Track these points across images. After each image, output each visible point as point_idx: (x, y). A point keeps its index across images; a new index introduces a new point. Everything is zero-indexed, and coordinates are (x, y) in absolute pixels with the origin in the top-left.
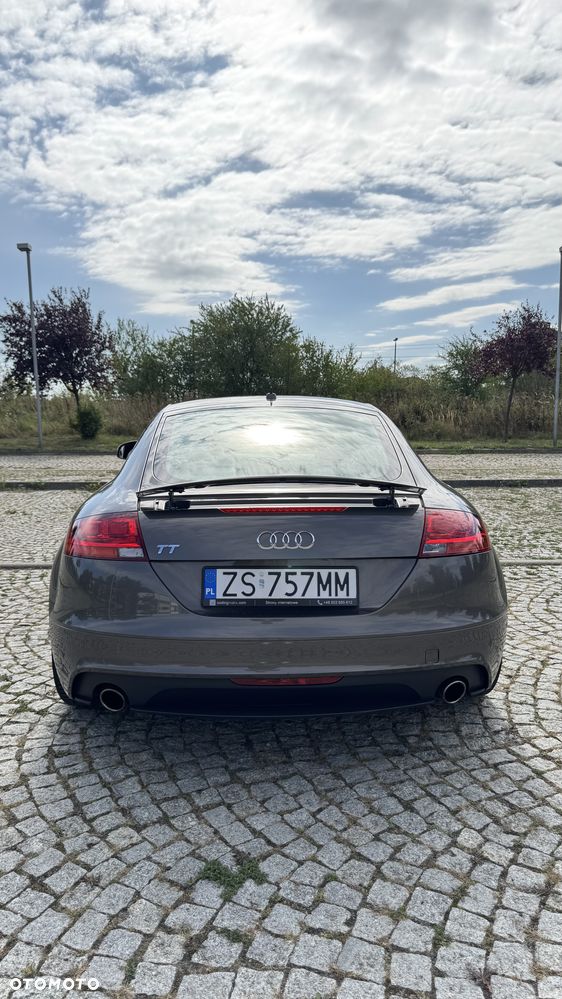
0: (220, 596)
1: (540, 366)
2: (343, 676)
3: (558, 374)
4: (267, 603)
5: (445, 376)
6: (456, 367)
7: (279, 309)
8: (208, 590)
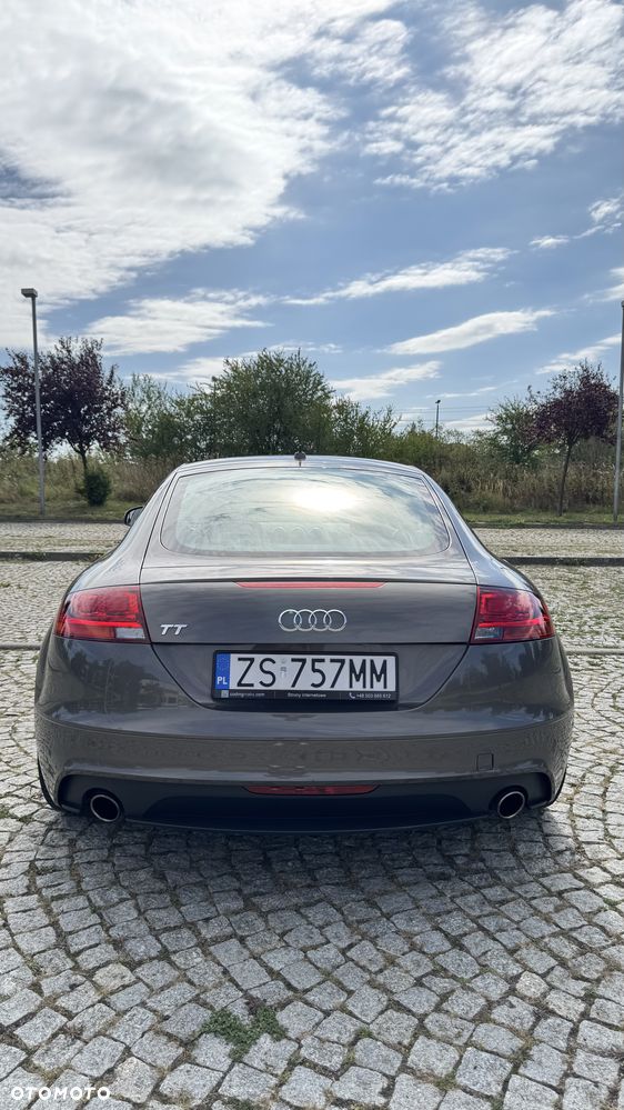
0: (233, 686)
1: (599, 433)
2: (379, 785)
3: (619, 441)
4: (289, 695)
5: (493, 441)
6: (505, 432)
7: (310, 365)
8: (219, 679)
